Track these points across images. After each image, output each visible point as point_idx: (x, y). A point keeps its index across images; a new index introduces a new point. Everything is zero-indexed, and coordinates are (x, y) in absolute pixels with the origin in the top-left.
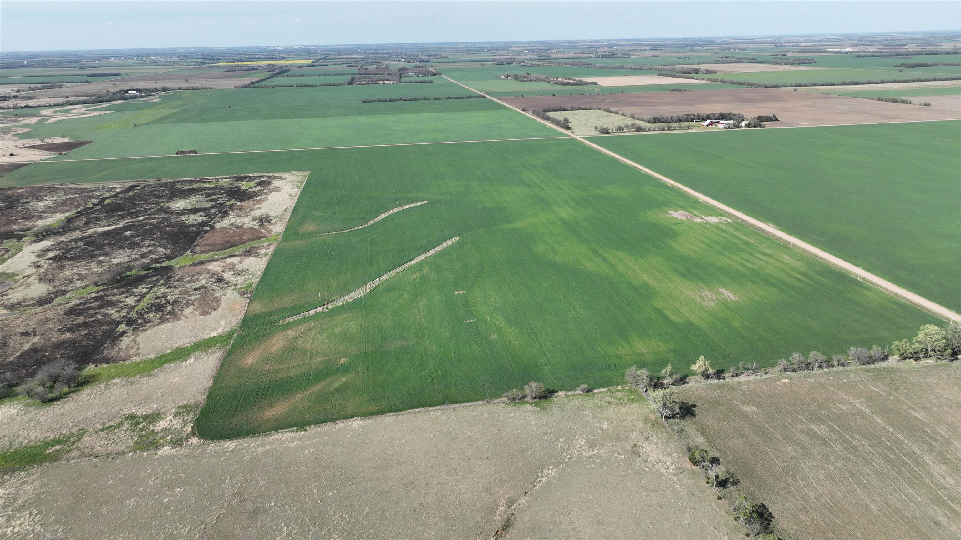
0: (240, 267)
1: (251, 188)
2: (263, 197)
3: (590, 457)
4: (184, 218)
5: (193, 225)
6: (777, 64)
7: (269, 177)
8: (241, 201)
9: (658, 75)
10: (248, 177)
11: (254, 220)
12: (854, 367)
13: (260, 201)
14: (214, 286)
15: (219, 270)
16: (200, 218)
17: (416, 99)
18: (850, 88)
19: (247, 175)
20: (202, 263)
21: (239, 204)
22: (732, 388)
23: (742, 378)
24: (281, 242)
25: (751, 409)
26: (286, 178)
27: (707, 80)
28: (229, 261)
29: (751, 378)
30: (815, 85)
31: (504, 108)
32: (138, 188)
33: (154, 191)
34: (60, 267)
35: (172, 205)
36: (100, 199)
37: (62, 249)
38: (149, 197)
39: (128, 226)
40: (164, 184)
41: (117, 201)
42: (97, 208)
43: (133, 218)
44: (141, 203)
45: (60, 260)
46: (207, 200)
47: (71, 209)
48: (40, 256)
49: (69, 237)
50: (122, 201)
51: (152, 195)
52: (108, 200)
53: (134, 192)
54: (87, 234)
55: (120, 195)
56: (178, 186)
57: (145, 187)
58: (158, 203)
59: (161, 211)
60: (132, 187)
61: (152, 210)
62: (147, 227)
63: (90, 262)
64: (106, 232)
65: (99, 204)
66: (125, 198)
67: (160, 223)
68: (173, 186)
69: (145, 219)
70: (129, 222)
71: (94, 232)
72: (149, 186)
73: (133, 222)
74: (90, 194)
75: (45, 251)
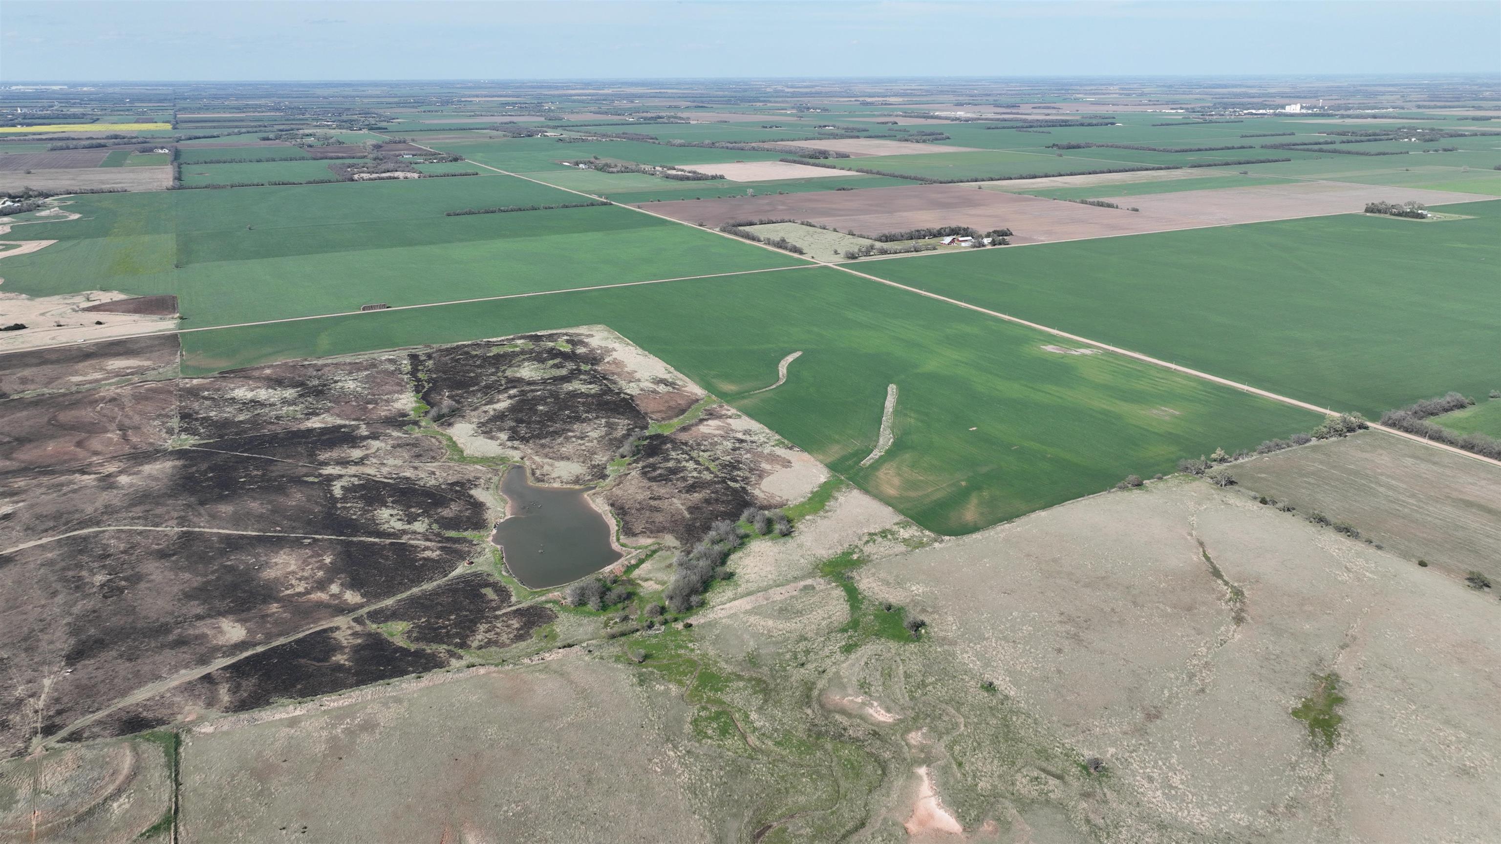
1: (574, 349)
3: (1205, 509)
5: (601, 394)
6: (907, 140)
8: (593, 364)
9: (781, 161)
10: (539, 336)
11: (655, 383)
12: (1295, 447)
13: (618, 363)
14: (747, 446)
16: (589, 386)
17: (520, 210)
18: (1033, 184)
19: (533, 333)
20: (685, 428)
21: (598, 368)
22: (1241, 466)
23: (1241, 461)
24: (727, 403)
25: (1263, 475)
27: (857, 171)
29: (1247, 459)
30: (992, 180)
31: (663, 222)
32: (423, 358)
33: (457, 361)
34: (543, 446)
35: (518, 375)
36: (406, 374)
37: (501, 430)
38: (468, 368)
39: (522, 401)
40: (449, 351)
41: (434, 376)
42: (426, 384)
43: (499, 392)
44: (472, 375)
45: (524, 440)
46: (552, 367)
47: (399, 388)
48: (492, 438)
49: (476, 417)
50: (440, 374)
51: (466, 365)
52: (420, 375)
53: (430, 363)
54: (492, 413)
55: (420, 368)
56: (474, 353)
57: (429, 356)
58: (493, 374)
59: (515, 382)
60: (414, 357)
61: (503, 382)
62: (549, 400)
63: (567, 439)
64: (512, 409)
65: (419, 380)
66: (437, 371)
67: (555, 395)
68: (467, 353)
69: (523, 393)
70: (510, 397)
71: (495, 410)
72: (434, 355)
73: (515, 396)
74: (380, 369)
75: (484, 433)
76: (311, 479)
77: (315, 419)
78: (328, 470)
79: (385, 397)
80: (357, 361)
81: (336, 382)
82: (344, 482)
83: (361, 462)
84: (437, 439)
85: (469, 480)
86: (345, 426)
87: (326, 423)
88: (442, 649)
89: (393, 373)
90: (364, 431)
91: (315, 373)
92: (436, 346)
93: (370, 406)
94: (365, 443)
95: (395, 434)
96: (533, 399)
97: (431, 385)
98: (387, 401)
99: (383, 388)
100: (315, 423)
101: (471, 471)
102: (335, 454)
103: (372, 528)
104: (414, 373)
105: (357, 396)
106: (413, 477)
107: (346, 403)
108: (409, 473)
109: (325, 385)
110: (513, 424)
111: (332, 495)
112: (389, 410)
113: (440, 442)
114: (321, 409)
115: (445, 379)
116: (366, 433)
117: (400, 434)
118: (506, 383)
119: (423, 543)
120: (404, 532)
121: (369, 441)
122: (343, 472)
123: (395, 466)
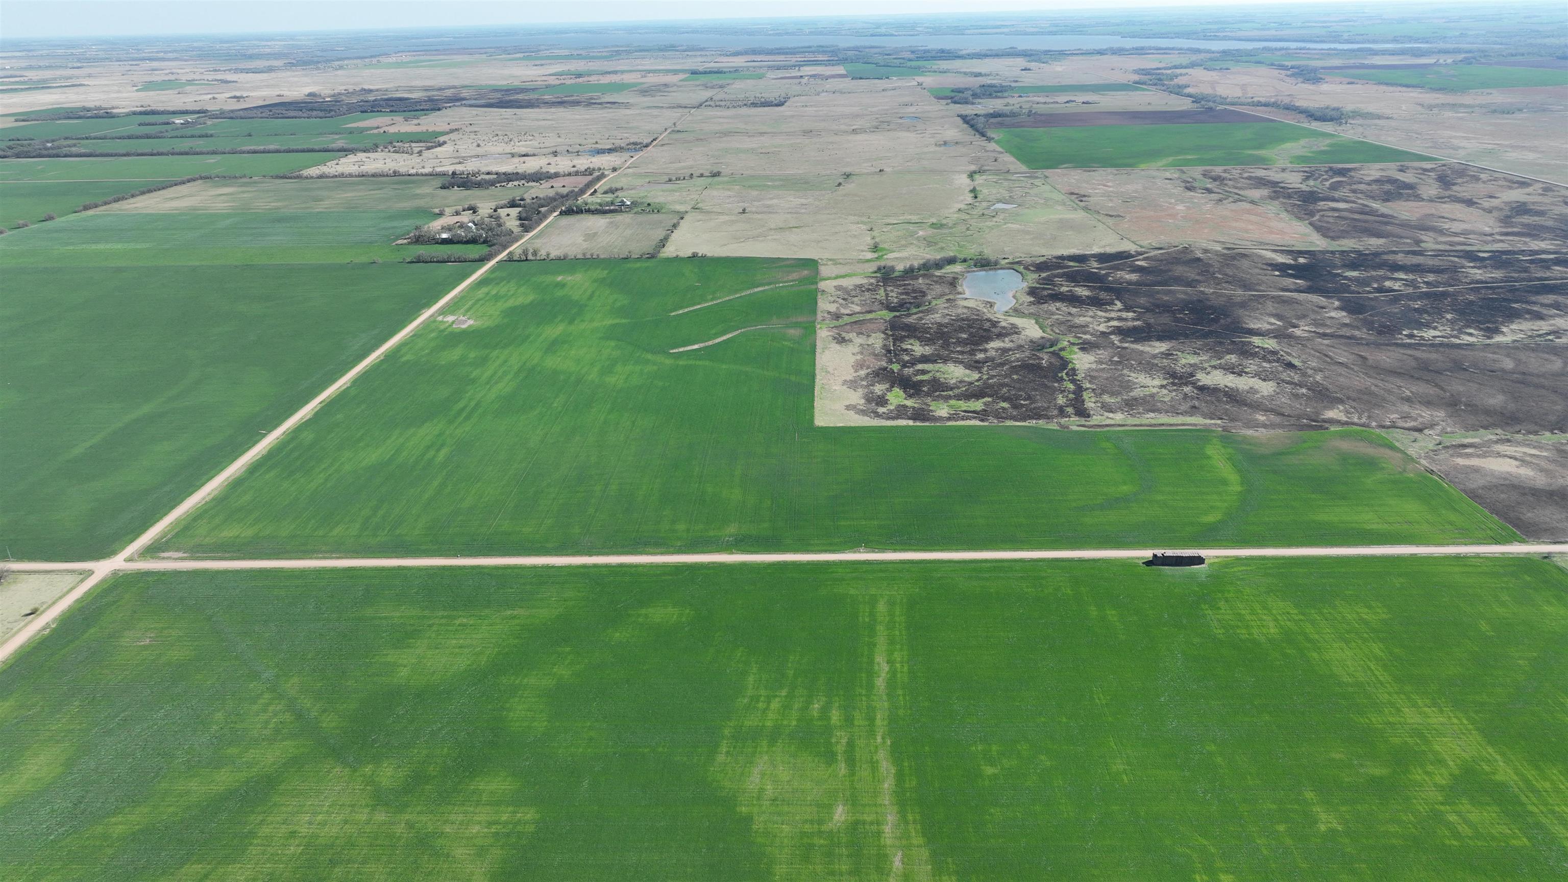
0: (836, 305)
1: (887, 390)
2: (863, 373)
4: (928, 350)
5: (908, 337)
7: (878, 415)
8: (885, 369)
10: (914, 419)
11: (850, 341)
13: (859, 366)
14: (846, 297)
15: (850, 305)
16: (909, 347)
19: (918, 424)
20: (870, 312)
21: (884, 364)
24: (814, 322)
26: (848, 408)
28: (848, 312)
32: (1070, 410)
33: (1029, 398)
34: (978, 315)
35: (967, 372)
36: (1087, 389)
37: (1004, 328)
38: (1017, 385)
39: (977, 344)
40: (1037, 415)
41: (1056, 385)
42: (1065, 377)
43: (992, 359)
44: (1015, 377)
45: (989, 320)
46: (929, 372)
47: (1092, 374)
48: (1012, 324)
49: (1021, 339)
50: (1050, 384)
51: (1020, 389)
52: (1071, 387)
53: (1061, 400)
54: (1007, 339)
55: (1071, 396)
56: (1005, 405)
57: (1062, 412)
58: (993, 377)
59: (976, 366)
60: (1082, 413)
61: (986, 369)
62: (954, 341)
63: (958, 315)
64: (988, 339)
65: (1073, 381)
66: (1054, 390)
67: (946, 345)
68: (1015, 407)
69: (972, 353)
70: (986, 350)
71: (1003, 341)
72: (1055, 412)
73: (981, 350)
74: (1119, 399)
75: (1018, 328)
76: (1139, 310)
77: (1163, 350)
78: (1131, 315)
79: (1104, 366)
80: (1152, 415)
81: (1162, 386)
82: (1116, 308)
83: (1110, 319)
84: (1055, 332)
85: (1034, 304)
86: (1132, 342)
87: (1150, 346)
88: (1054, 260)
89: (1104, 391)
90: (1115, 338)
91: (1197, 404)
92: (1053, 426)
93: (1116, 359)
94: (1110, 329)
95: (1088, 337)
96: (967, 344)
97: (1060, 375)
98: (1101, 363)
99: (1109, 375)
100: (1160, 347)
101: (1033, 309)
102: (1130, 324)
103: (1091, 288)
104: (1079, 390)
105: (1131, 368)
106: (1071, 308)
107: (1140, 363)
108: (1074, 310)
109: (1173, 384)
110: (993, 330)
111: (1120, 301)
112: (1097, 354)
113: (1052, 330)
114: (1163, 358)
115: (1045, 377)
116: (1112, 337)
117: (1084, 337)
118: (983, 367)
119: (1063, 283)
120: (1073, 287)
121: (1108, 331)
122: (1119, 314)
123: (1085, 316)
